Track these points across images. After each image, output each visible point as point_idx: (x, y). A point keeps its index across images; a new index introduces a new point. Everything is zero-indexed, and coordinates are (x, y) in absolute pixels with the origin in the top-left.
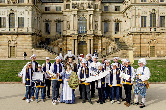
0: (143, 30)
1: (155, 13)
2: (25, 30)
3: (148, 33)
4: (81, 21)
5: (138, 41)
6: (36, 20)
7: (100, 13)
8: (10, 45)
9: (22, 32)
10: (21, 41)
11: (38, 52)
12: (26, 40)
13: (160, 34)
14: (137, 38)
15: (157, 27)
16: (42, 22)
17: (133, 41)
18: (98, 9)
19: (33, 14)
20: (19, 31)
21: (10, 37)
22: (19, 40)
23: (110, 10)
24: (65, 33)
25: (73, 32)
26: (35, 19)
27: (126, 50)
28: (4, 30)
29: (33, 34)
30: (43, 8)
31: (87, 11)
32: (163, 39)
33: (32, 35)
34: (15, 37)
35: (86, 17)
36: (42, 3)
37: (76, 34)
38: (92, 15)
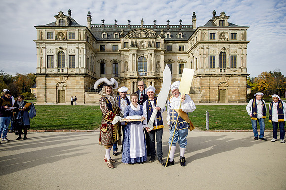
0: (212, 71)
1: (225, 52)
2: (76, 71)
3: (218, 74)
4: (141, 61)
5: (206, 84)
6: (90, 60)
7: (163, 52)
8: (59, 88)
9: (73, 73)
10: (71, 84)
11: (92, 97)
12: (78, 83)
13: (232, 75)
14: (205, 80)
15: (228, 68)
16: (96, 63)
17: (201, 84)
18: (160, 48)
19: (86, 52)
20: (69, 72)
21: (58, 79)
22: (70, 82)
23: (173, 50)
24: (122, 75)
25: (132, 74)
26: (88, 59)
27: (192, 95)
28: (51, 71)
29: (86, 75)
30: (98, 47)
31: (147, 50)
32: (235, 82)
33: (84, 76)
34: (64, 79)
35: (146, 57)
36: (97, 40)
37: (136, 76)
38: (153, 55)
